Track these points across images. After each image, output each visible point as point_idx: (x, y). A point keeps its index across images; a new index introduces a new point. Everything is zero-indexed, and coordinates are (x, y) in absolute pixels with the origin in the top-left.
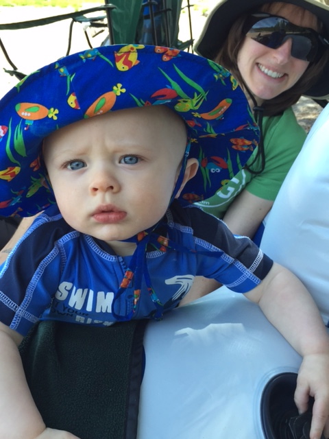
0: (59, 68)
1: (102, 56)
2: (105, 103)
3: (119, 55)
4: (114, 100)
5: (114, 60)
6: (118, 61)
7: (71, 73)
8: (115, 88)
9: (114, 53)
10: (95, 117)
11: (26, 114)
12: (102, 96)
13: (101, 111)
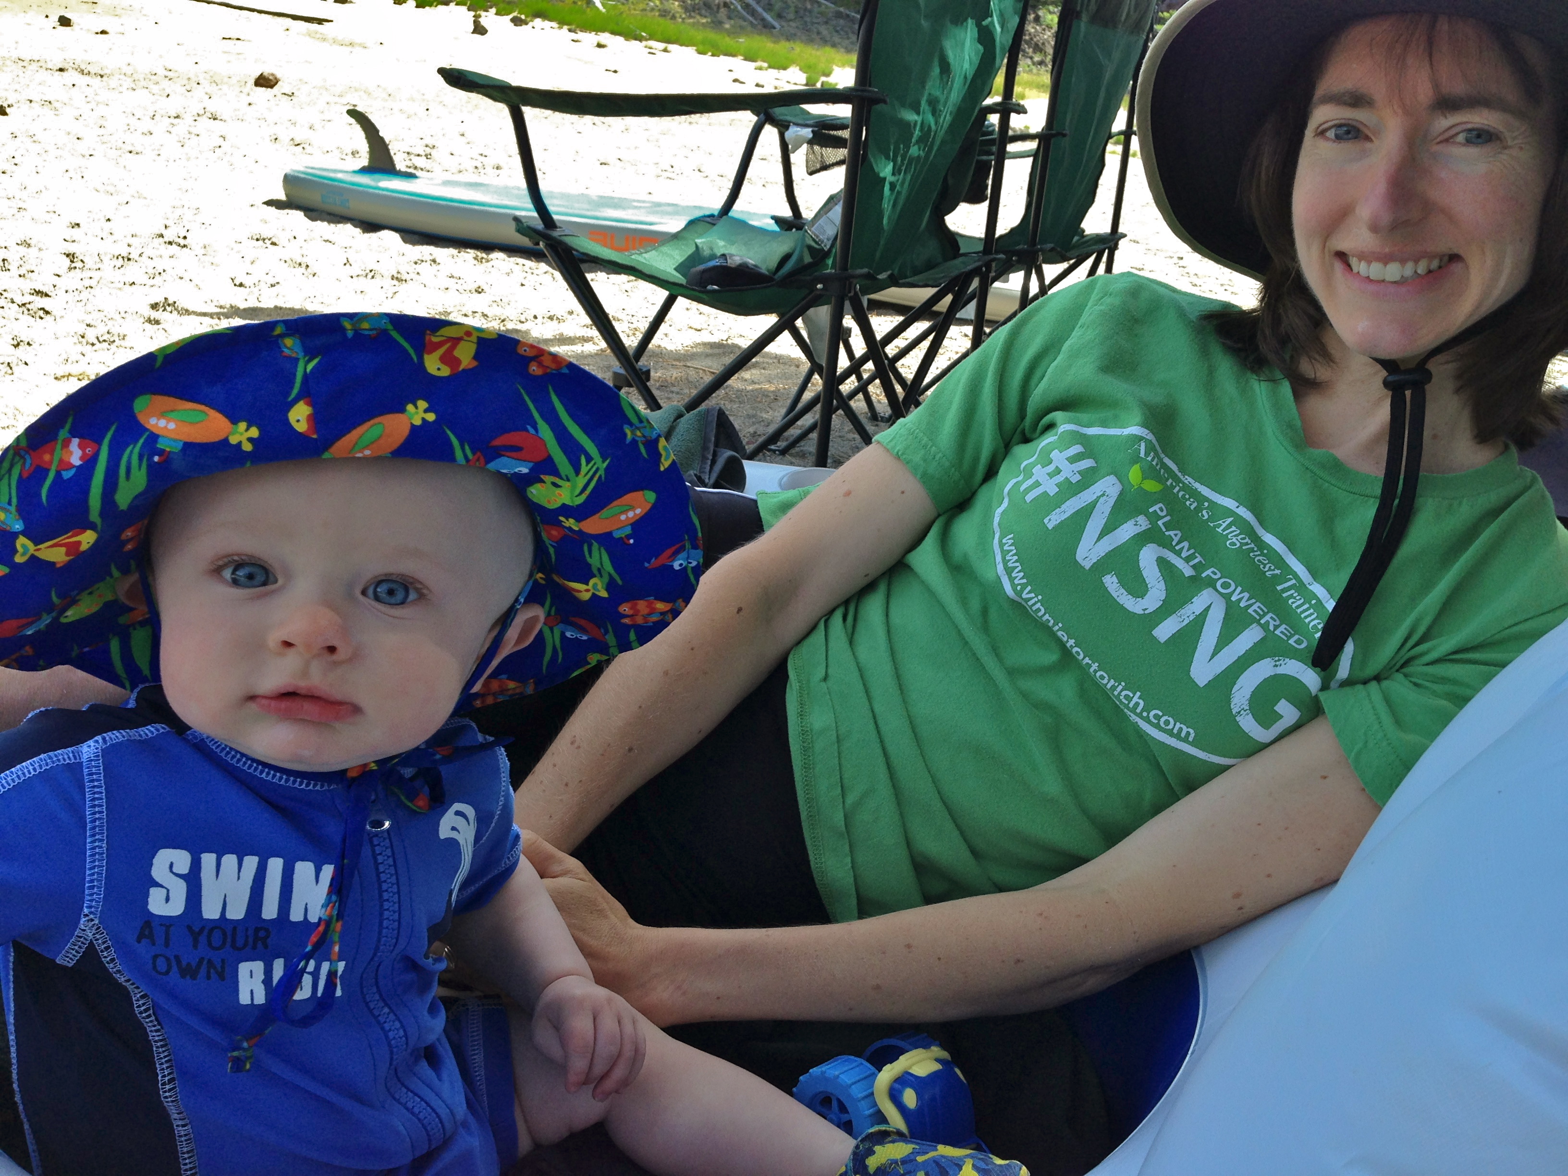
0: (282, 336)
1: (395, 335)
2: (380, 437)
3: (435, 339)
4: (405, 432)
5: (422, 348)
6: (430, 352)
7: (311, 354)
8: (410, 407)
9: (424, 334)
10: (350, 461)
11: (162, 423)
12: (376, 420)
13: (367, 452)
